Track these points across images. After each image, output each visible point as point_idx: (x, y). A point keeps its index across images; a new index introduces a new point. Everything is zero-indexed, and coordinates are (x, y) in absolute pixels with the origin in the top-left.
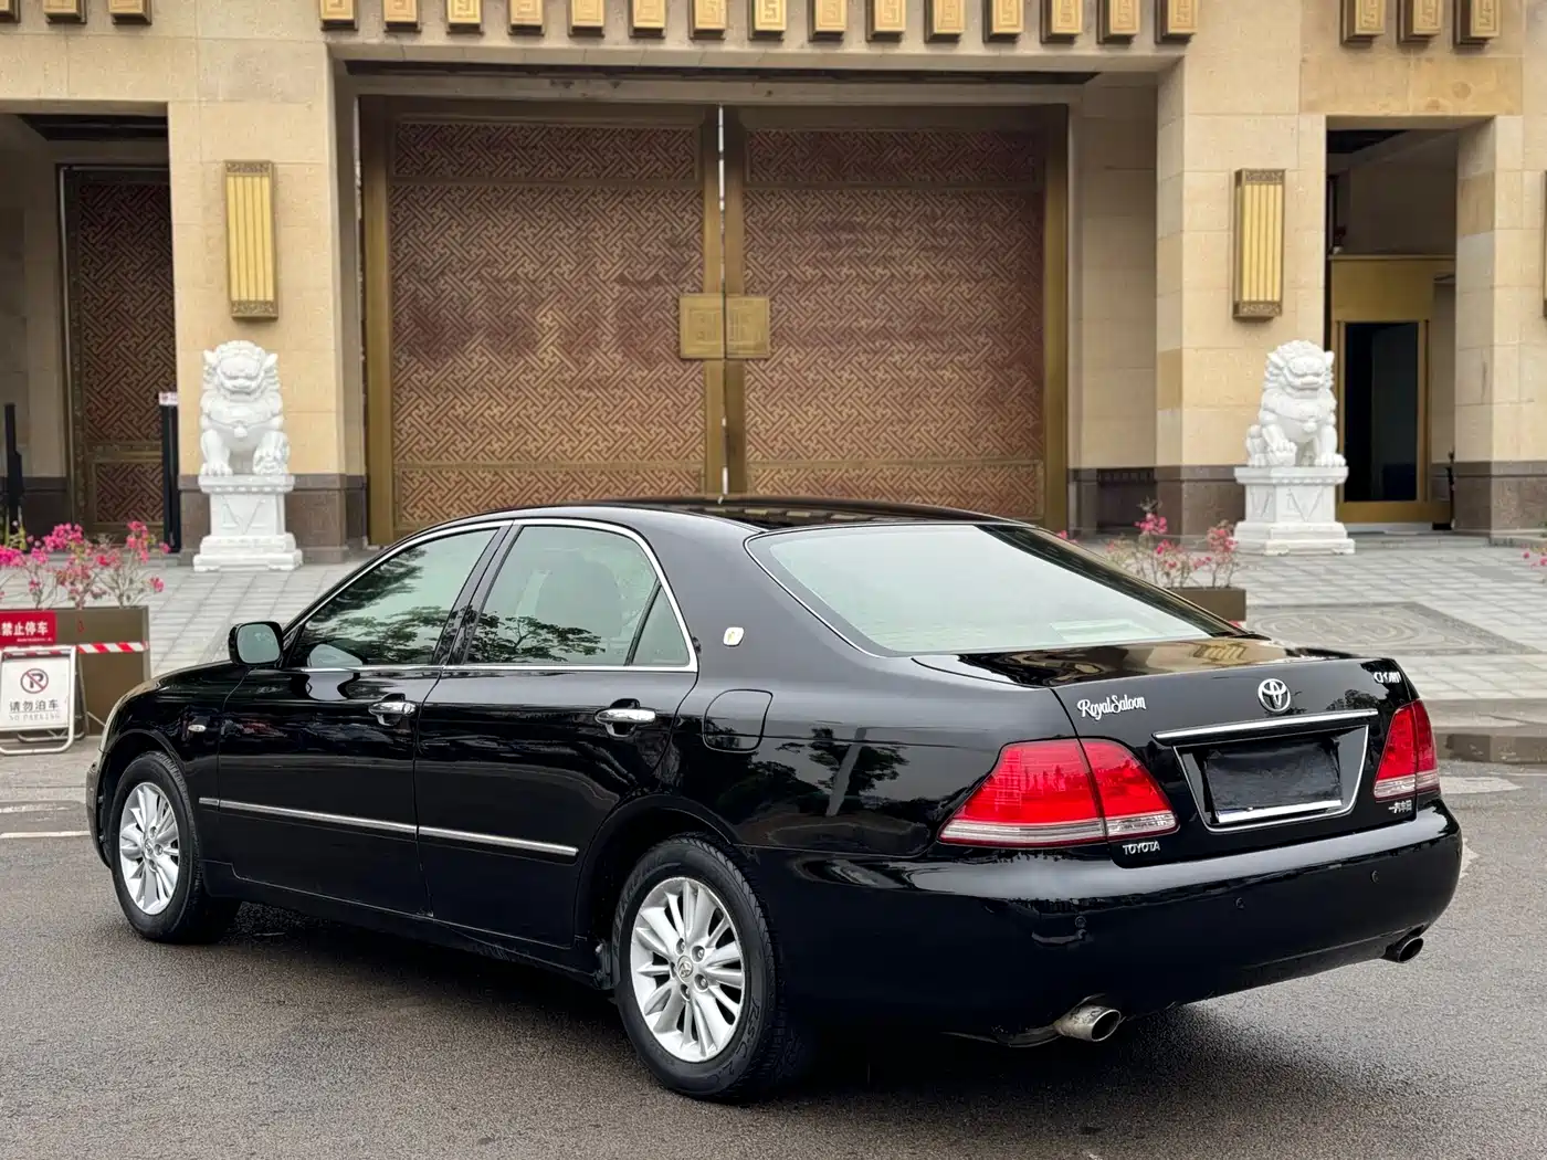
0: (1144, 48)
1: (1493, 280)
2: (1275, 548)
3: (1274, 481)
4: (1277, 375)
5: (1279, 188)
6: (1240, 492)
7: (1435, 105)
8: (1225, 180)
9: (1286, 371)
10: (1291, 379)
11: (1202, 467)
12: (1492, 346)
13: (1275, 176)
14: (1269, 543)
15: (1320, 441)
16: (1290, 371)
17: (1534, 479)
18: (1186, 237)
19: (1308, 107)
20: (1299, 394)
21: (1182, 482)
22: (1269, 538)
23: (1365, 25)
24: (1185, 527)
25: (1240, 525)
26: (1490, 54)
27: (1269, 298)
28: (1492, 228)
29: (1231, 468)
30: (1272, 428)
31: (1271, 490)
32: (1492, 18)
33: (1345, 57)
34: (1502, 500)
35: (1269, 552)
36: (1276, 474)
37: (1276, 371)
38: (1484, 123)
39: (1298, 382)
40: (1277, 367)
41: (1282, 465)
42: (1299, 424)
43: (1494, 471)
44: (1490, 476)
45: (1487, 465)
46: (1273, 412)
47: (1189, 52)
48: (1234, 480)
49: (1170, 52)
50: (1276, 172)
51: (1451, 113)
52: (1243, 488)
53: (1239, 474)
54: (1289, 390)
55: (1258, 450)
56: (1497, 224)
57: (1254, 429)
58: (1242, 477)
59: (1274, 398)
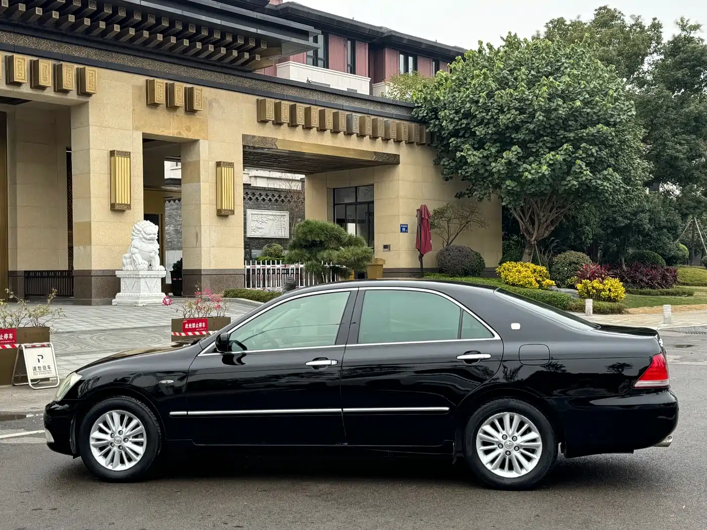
0: (73, 96)
1: (200, 201)
2: (142, 303)
3: (140, 276)
4: (139, 234)
5: (128, 159)
6: (118, 280)
7: (180, 133)
8: (106, 154)
9: (143, 233)
10: (145, 235)
11: (100, 270)
12: (200, 226)
13: (127, 154)
14: (140, 301)
15: (154, 261)
16: (145, 232)
17: (215, 276)
18: (91, 175)
19: (136, 128)
20: (148, 241)
21: (92, 276)
22: (139, 299)
23: (158, 99)
24: (93, 296)
25: (118, 294)
26: (197, 115)
27: (126, 203)
28: (199, 181)
29: (114, 271)
30: (137, 255)
31: (137, 280)
32: (200, 103)
33: (148, 110)
34: (205, 282)
35: (139, 305)
36: (141, 273)
37: (138, 232)
38: (195, 142)
39: (148, 237)
40: (139, 230)
41: (143, 270)
42: (148, 254)
43: (203, 273)
44: (201, 275)
45: (200, 270)
46: (137, 248)
47: (90, 100)
48: (116, 276)
49: (82, 99)
50: (127, 152)
51: (185, 136)
52: (119, 279)
53: (117, 273)
54: (144, 240)
55: (129, 264)
56: (201, 180)
57: (127, 255)
58: (119, 275)
59: (136, 242)
